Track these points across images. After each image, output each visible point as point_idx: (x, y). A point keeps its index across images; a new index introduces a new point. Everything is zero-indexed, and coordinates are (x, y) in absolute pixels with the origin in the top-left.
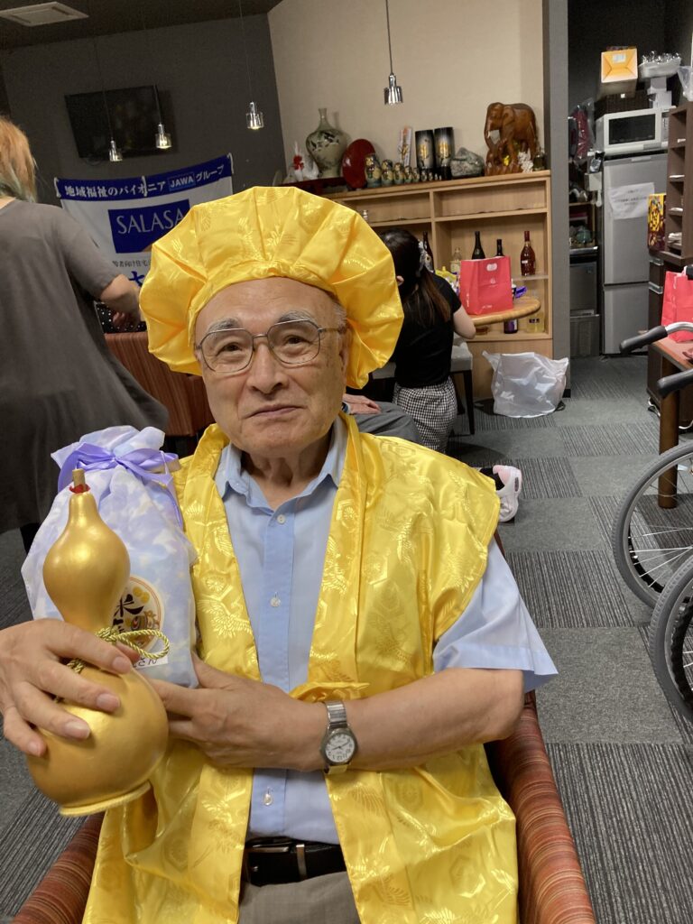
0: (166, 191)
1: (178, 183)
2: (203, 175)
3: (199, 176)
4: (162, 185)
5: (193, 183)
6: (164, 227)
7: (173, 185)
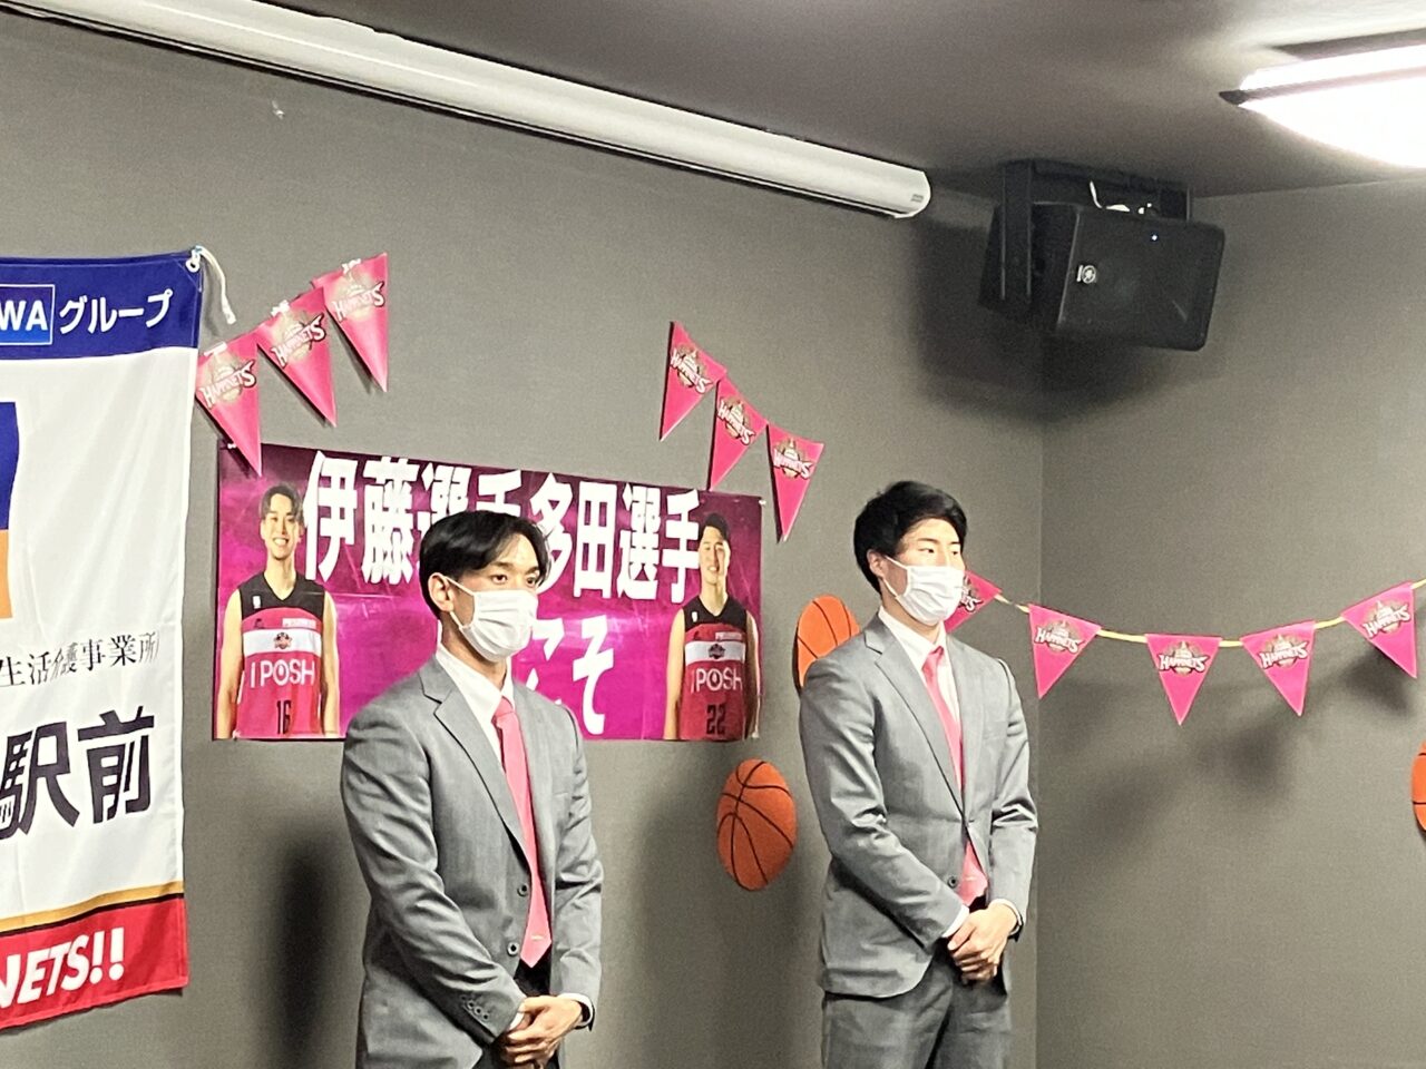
2: (88, 306)
3: (73, 312)
5: (43, 335)
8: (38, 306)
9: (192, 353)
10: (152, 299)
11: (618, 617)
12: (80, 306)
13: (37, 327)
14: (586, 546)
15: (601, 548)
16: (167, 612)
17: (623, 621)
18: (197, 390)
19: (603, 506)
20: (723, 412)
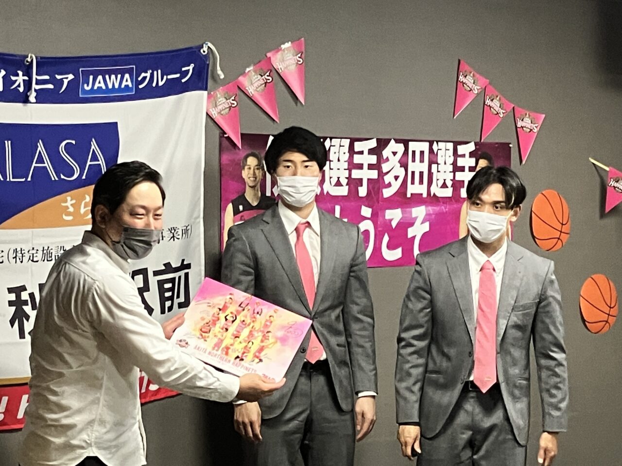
0: (72, 96)
1: (100, 83)
2: (152, 75)
3: (145, 78)
4: (66, 82)
5: (130, 89)
6: (59, 177)
7: (88, 85)
8: (127, 76)
9: (205, 93)
10: (184, 69)
11: (431, 206)
12: (148, 75)
13: (127, 86)
14: (413, 173)
15: (421, 174)
16: (195, 215)
17: (435, 208)
18: (207, 110)
19: (422, 153)
20: (488, 102)
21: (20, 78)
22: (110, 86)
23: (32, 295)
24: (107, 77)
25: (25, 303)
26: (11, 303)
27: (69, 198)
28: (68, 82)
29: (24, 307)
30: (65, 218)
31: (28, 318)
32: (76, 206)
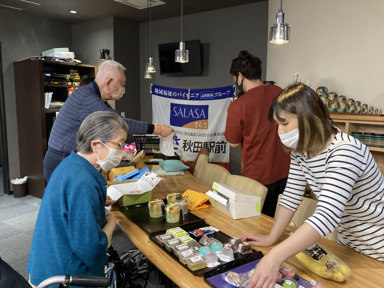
0: (199, 99)
1: (205, 96)
2: (218, 93)
3: (216, 94)
4: (197, 95)
5: (213, 97)
6: (194, 117)
7: (202, 96)
8: (212, 94)
10: (227, 92)
12: (217, 93)
13: (212, 96)
21: (188, 95)
22: (207, 96)
23: (188, 143)
24: (207, 94)
25: (186, 144)
26: (184, 143)
27: (196, 122)
28: (198, 95)
29: (186, 145)
30: (195, 127)
31: (186, 147)
32: (198, 124)
